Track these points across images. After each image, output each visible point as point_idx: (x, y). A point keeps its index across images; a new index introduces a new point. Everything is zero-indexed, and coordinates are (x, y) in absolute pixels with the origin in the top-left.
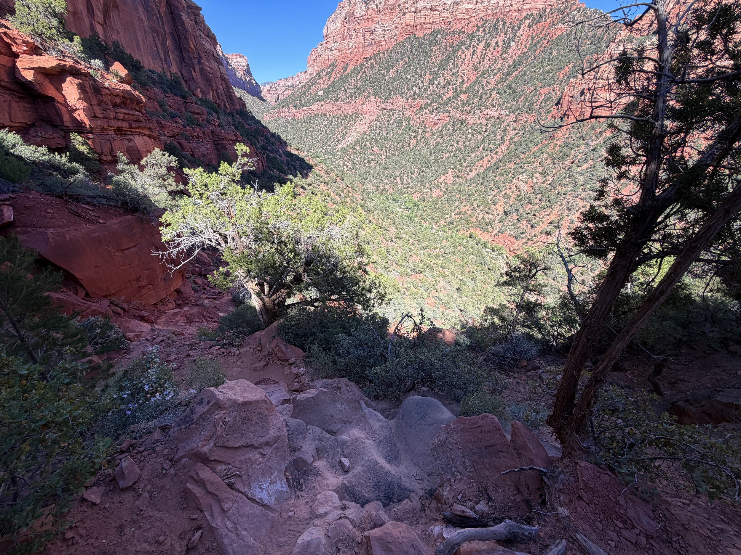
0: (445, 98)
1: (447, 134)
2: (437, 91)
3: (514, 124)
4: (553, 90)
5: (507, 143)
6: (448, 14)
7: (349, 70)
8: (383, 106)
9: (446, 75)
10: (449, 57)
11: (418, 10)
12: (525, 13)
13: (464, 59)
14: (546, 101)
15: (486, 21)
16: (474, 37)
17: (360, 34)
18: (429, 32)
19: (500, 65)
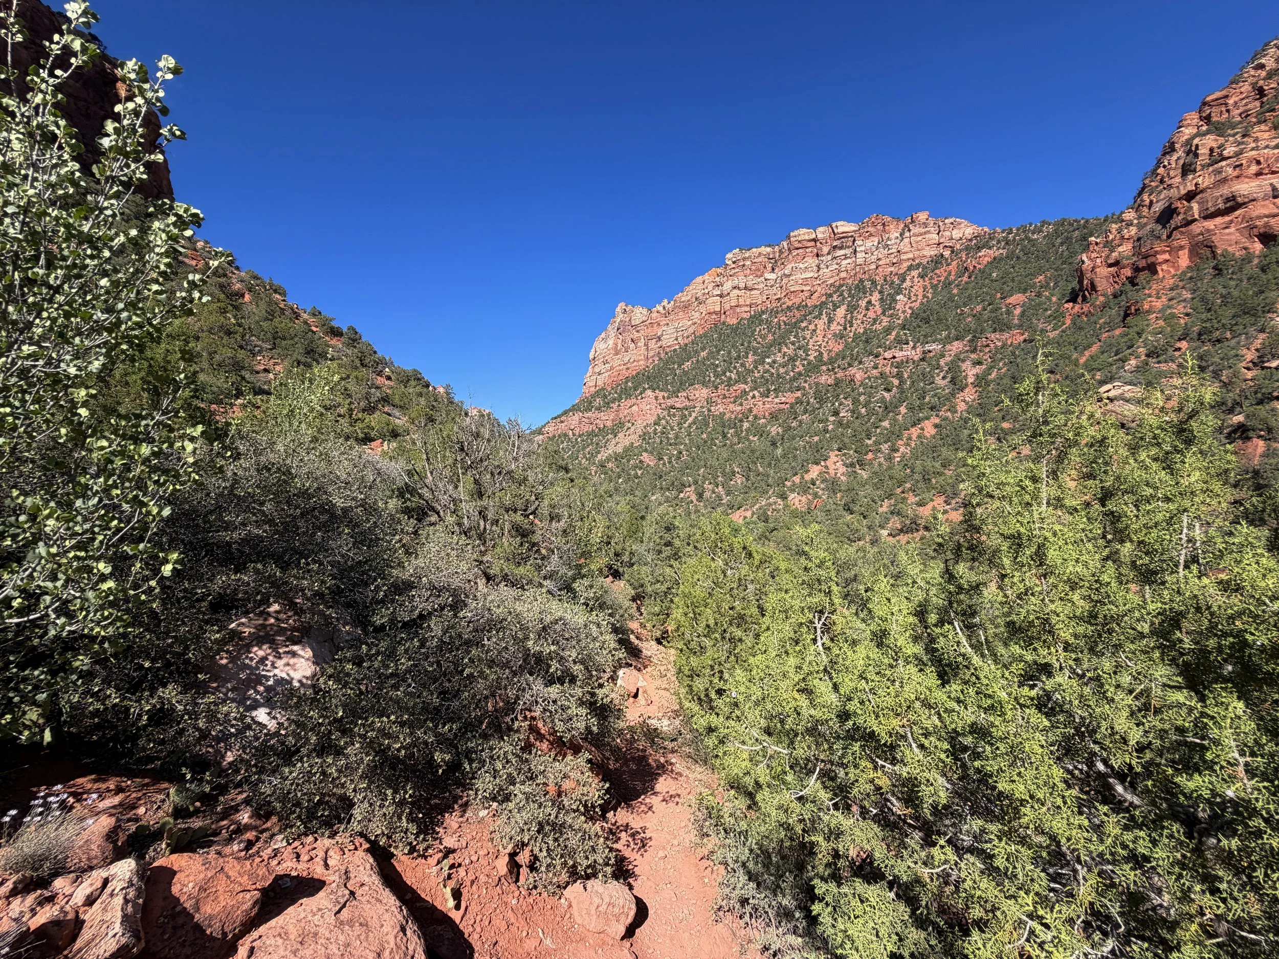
0: (790, 376)
1: (805, 411)
2: (773, 371)
5: (971, 389)
6: (775, 290)
8: (670, 402)
9: (785, 349)
10: (786, 332)
11: (726, 292)
12: (908, 263)
13: (814, 331)
15: (841, 286)
16: (825, 305)
17: (641, 344)
18: (745, 316)
19: (884, 324)
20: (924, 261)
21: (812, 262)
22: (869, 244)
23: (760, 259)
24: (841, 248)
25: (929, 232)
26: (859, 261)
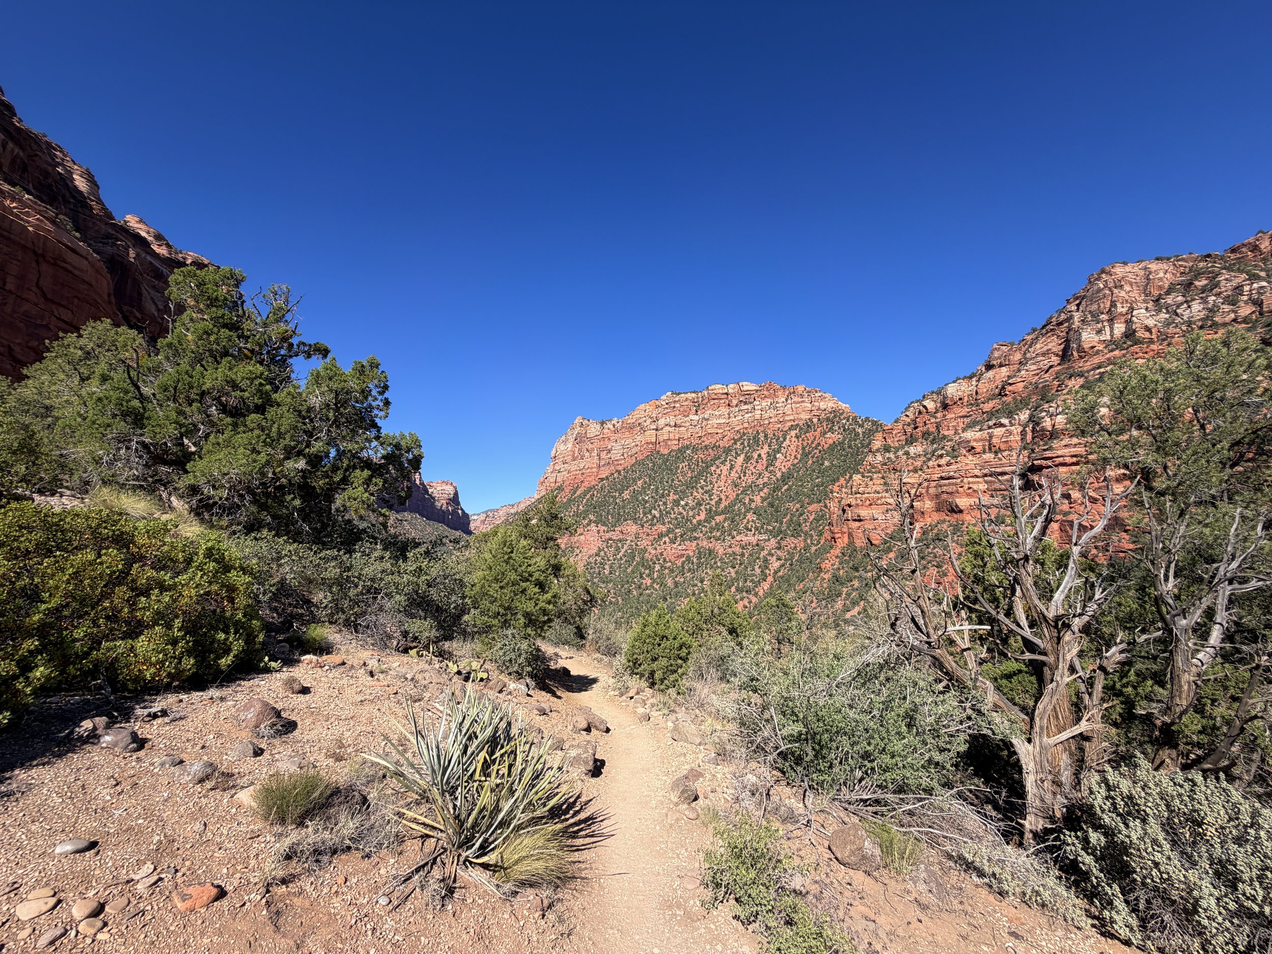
0: (694, 521)
1: (690, 570)
2: (685, 513)
3: (779, 552)
4: (826, 506)
5: (770, 579)
6: (698, 429)
7: (578, 493)
8: (608, 535)
9: (695, 494)
10: (700, 474)
11: (660, 427)
12: (790, 424)
13: (720, 475)
14: (818, 521)
15: (744, 434)
16: (731, 451)
17: (595, 454)
18: (675, 448)
19: (766, 480)
20: (801, 423)
21: (724, 410)
22: (764, 404)
23: (686, 403)
24: (745, 403)
25: (802, 402)
26: (758, 417)
